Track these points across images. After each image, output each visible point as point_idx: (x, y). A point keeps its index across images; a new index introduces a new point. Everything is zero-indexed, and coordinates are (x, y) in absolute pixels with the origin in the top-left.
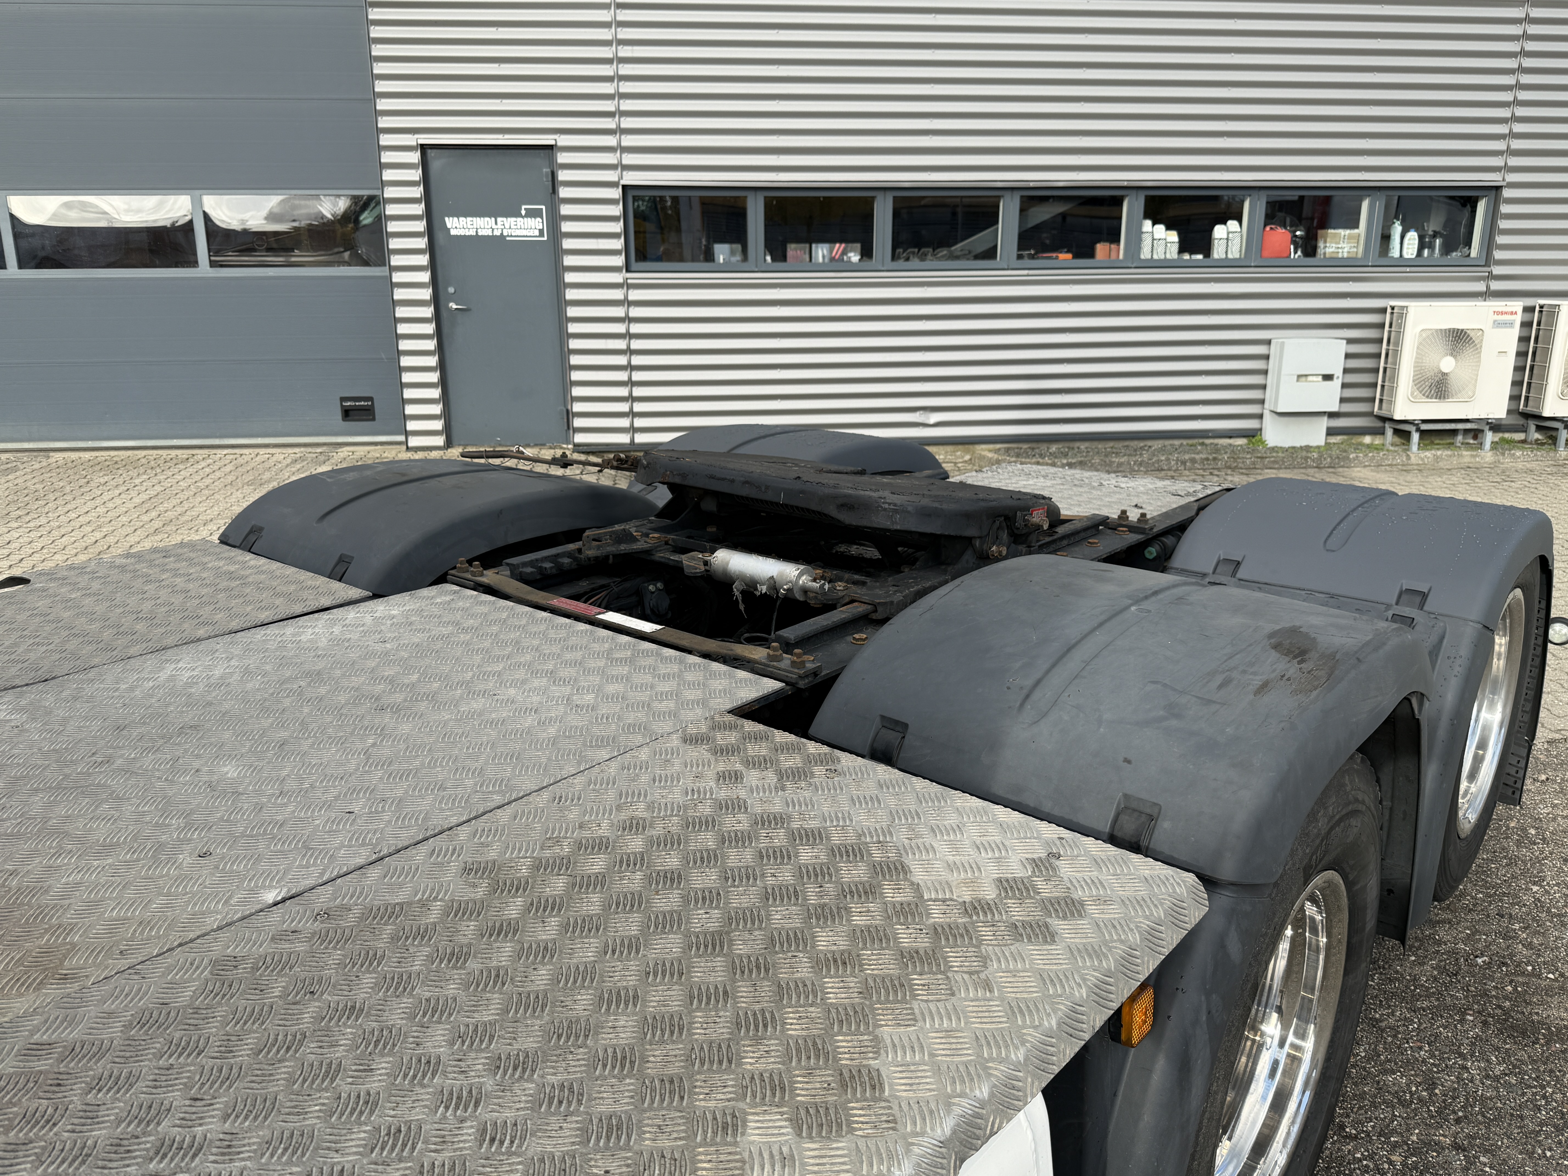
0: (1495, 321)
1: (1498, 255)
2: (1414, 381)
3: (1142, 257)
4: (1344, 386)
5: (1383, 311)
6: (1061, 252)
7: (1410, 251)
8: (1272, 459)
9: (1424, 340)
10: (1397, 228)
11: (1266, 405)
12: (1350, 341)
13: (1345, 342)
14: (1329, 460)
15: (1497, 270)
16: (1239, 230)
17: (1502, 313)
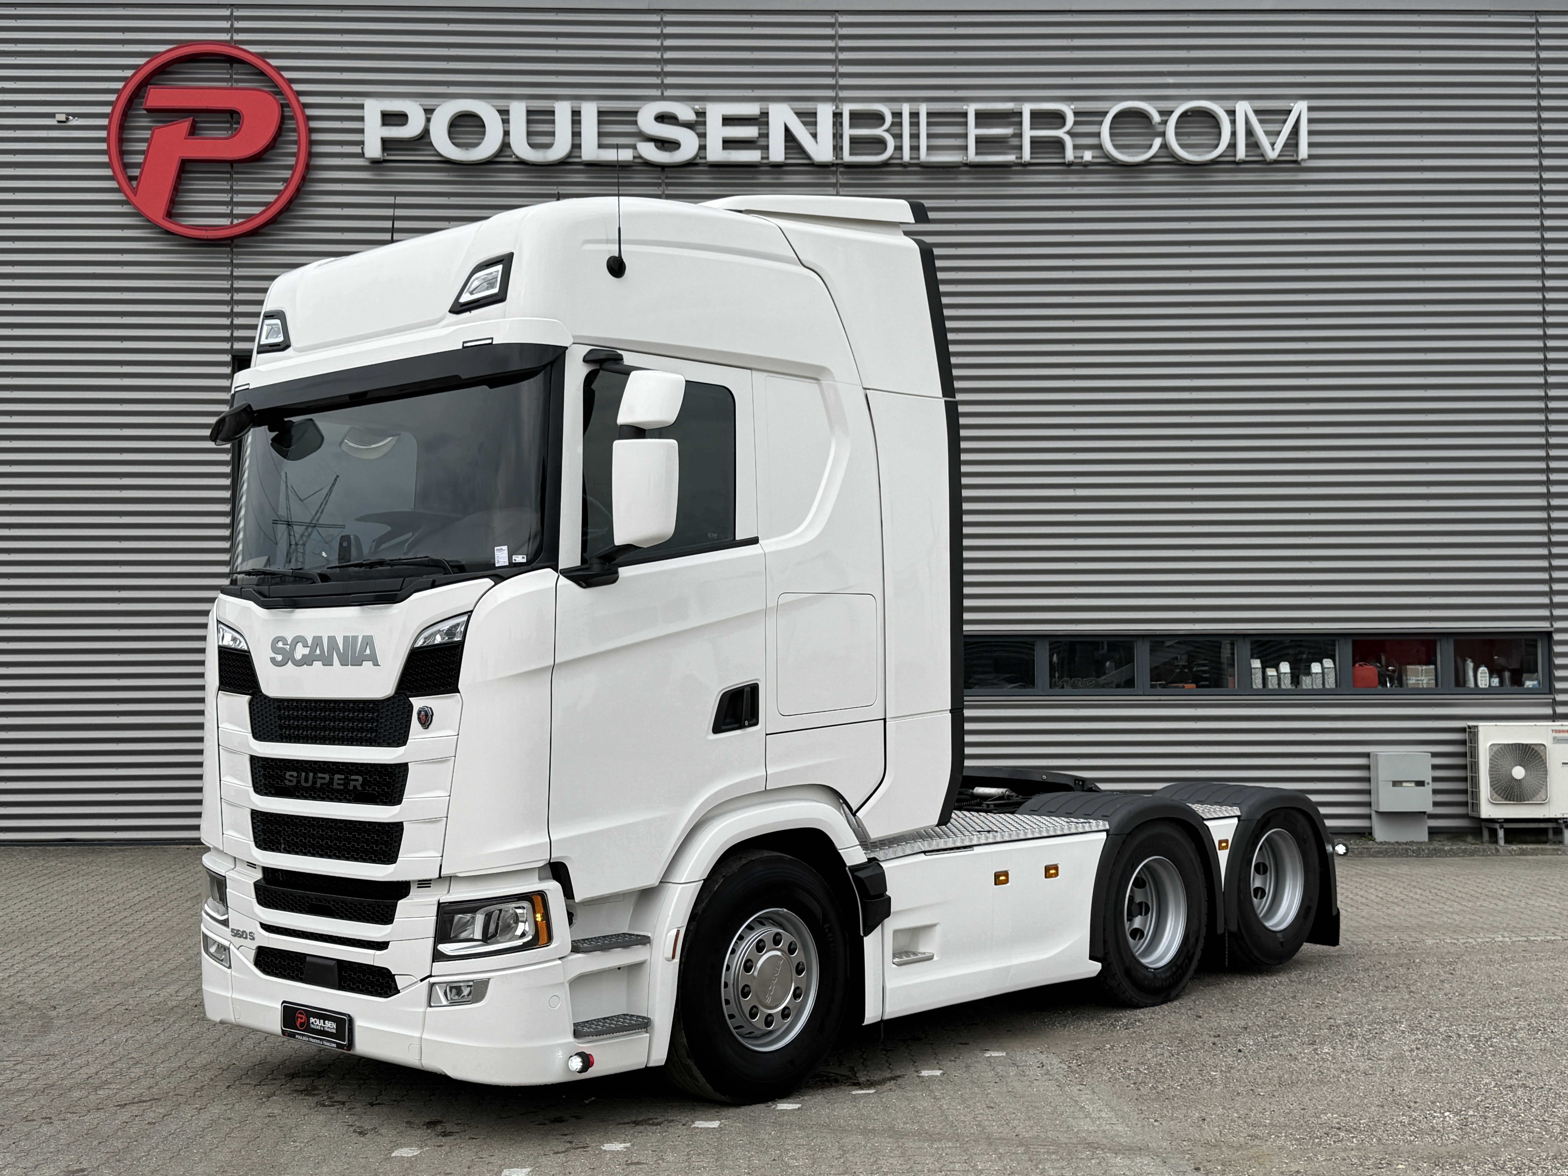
0: (1554, 738)
1: (1559, 685)
2: (1491, 786)
3: (1254, 687)
4: (1435, 792)
5: (1463, 730)
6: (1186, 683)
7: (1484, 682)
8: (1377, 850)
9: (1495, 753)
10: (1470, 665)
11: (1373, 808)
12: (1434, 755)
13: (1430, 754)
14: (1426, 851)
15: (1560, 698)
16: (1332, 666)
17: (1559, 731)
